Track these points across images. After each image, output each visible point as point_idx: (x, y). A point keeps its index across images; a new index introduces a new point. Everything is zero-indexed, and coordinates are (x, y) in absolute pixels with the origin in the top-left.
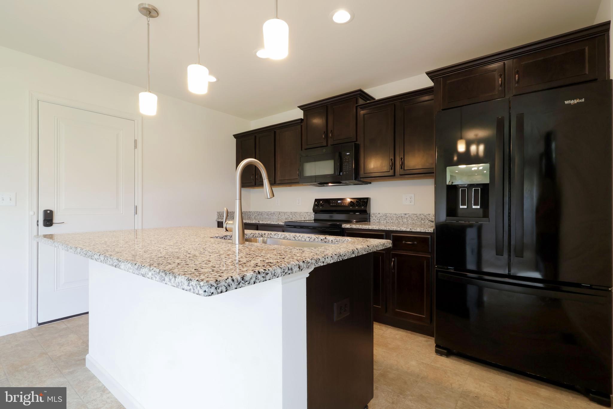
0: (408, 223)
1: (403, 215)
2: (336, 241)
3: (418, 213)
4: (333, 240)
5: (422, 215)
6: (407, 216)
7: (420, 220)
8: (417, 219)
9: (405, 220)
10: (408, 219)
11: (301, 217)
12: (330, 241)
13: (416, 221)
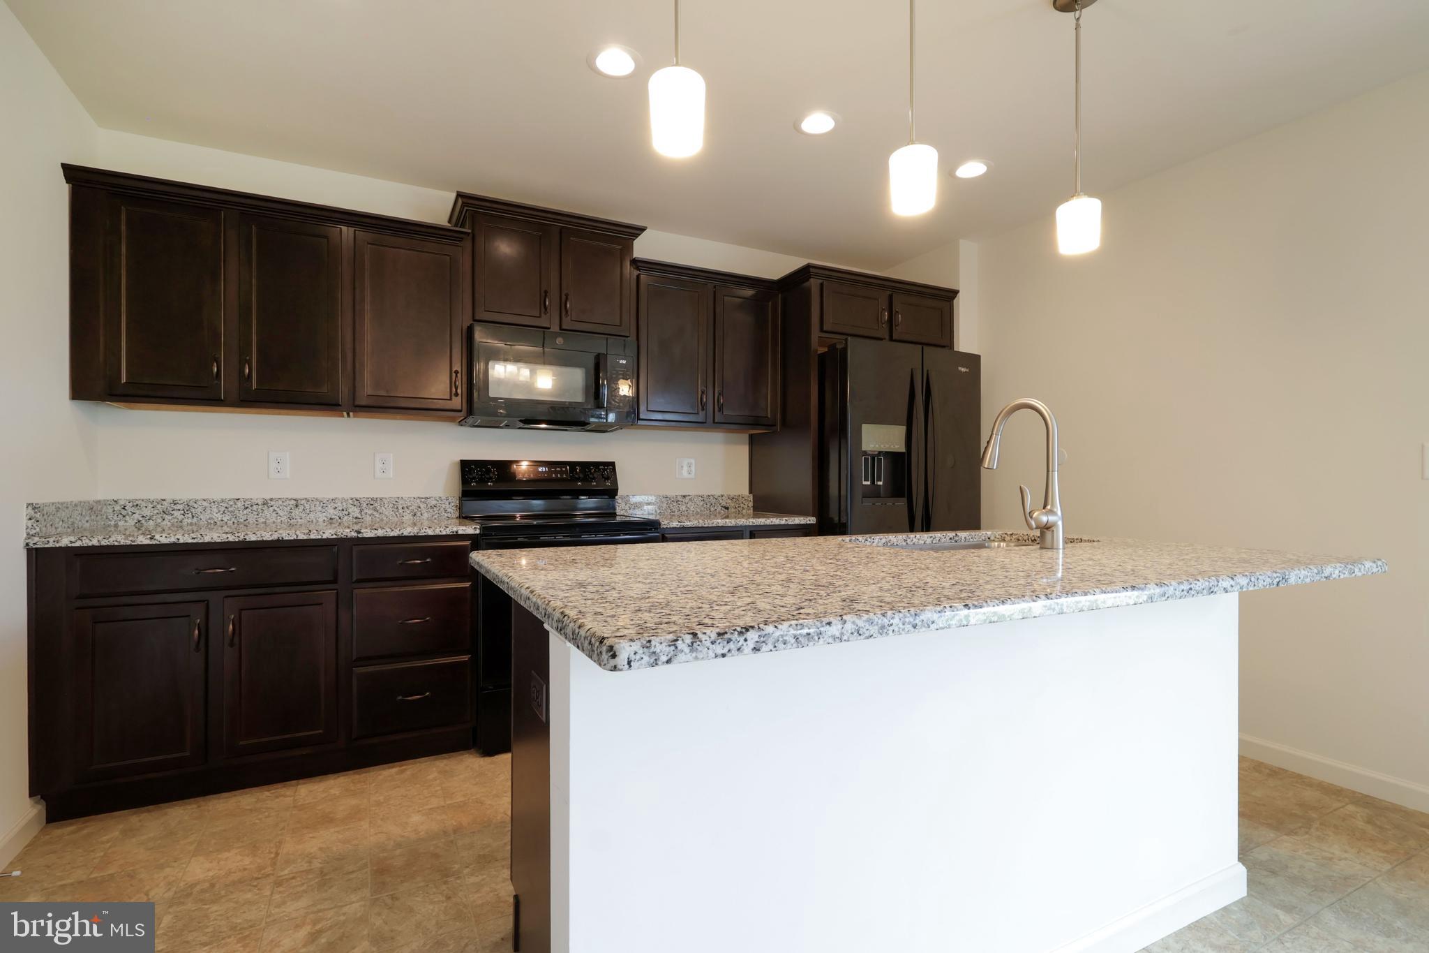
0: (688, 513)
1: (679, 498)
2: (970, 537)
3: (706, 493)
4: (967, 538)
5: (711, 498)
6: (687, 499)
7: (708, 506)
8: (703, 506)
9: (683, 508)
10: (688, 506)
11: (401, 511)
12: (963, 538)
13: (703, 509)
